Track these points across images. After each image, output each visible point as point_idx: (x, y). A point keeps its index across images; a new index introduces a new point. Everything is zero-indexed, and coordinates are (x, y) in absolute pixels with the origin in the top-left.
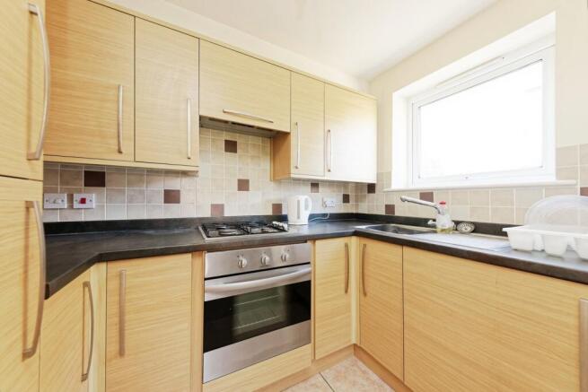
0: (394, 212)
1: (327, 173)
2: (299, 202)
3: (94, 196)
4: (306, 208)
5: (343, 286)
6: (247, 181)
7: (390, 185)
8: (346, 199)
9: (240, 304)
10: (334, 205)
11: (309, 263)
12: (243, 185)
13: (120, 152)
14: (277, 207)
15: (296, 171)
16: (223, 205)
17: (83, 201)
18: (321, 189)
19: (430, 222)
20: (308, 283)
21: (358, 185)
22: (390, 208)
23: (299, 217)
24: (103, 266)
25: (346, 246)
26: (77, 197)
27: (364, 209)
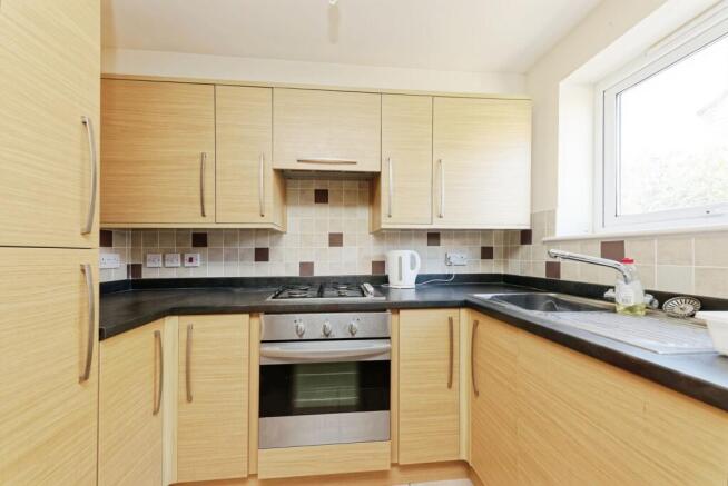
0: (558, 275)
1: (436, 219)
2: (400, 259)
3: (199, 255)
4: (413, 267)
5: (445, 376)
6: (341, 235)
7: (553, 231)
8: (487, 253)
9: (300, 375)
10: (466, 262)
11: (389, 338)
12: (336, 240)
13: (203, 215)
14: (380, 265)
15: (389, 220)
16: (312, 264)
17: (191, 260)
18: (442, 241)
19: (609, 294)
20: (386, 365)
21: (507, 234)
22: (553, 268)
23: (400, 279)
24: (175, 319)
25: (451, 320)
26: (187, 256)
27: (515, 267)
